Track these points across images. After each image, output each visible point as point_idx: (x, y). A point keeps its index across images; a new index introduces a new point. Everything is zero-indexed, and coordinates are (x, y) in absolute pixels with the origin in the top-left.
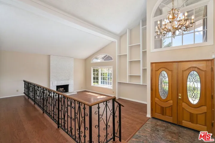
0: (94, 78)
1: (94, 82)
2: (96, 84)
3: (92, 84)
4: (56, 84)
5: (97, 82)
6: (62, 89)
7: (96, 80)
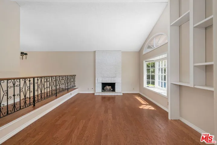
0: (148, 77)
1: (148, 83)
2: (151, 85)
3: (145, 85)
4: (101, 81)
5: (153, 83)
6: (108, 87)
7: (151, 80)
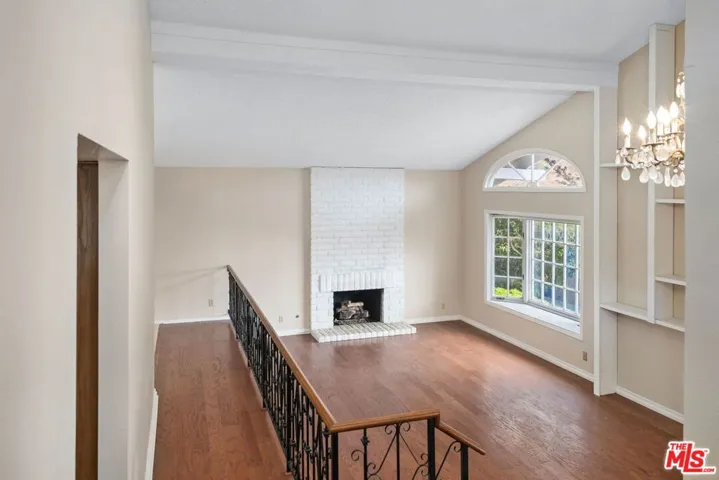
0: (500, 267)
3: (491, 292)
4: (333, 285)
5: (517, 286)
6: (354, 307)
7: (508, 277)
